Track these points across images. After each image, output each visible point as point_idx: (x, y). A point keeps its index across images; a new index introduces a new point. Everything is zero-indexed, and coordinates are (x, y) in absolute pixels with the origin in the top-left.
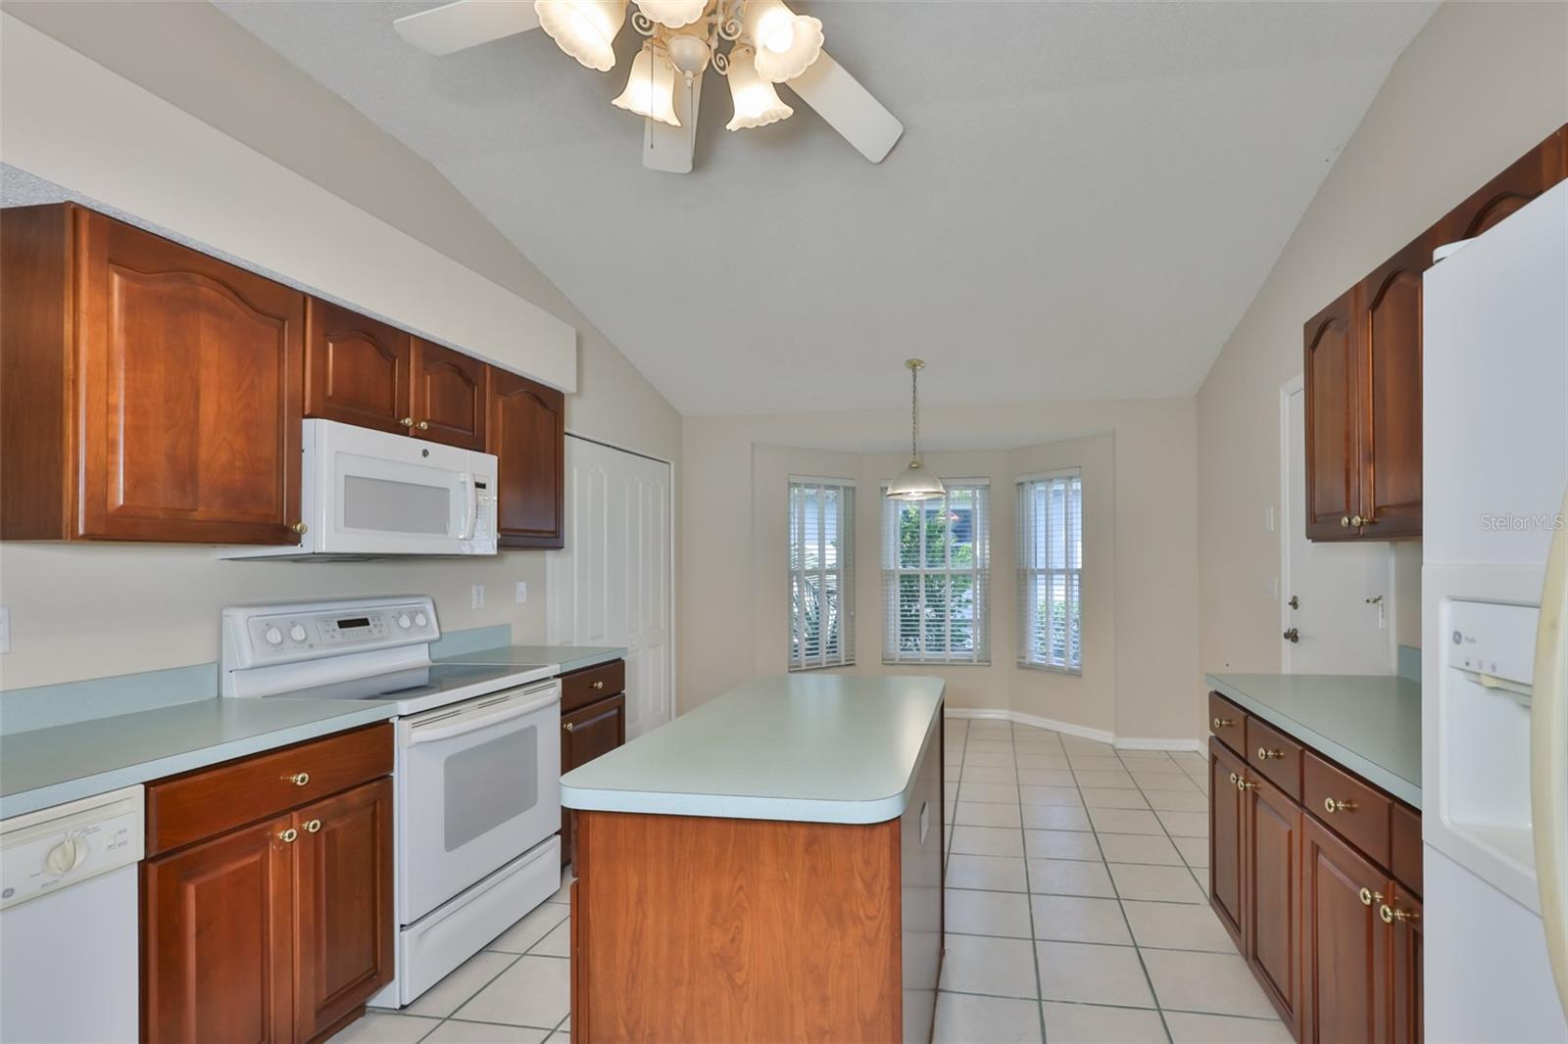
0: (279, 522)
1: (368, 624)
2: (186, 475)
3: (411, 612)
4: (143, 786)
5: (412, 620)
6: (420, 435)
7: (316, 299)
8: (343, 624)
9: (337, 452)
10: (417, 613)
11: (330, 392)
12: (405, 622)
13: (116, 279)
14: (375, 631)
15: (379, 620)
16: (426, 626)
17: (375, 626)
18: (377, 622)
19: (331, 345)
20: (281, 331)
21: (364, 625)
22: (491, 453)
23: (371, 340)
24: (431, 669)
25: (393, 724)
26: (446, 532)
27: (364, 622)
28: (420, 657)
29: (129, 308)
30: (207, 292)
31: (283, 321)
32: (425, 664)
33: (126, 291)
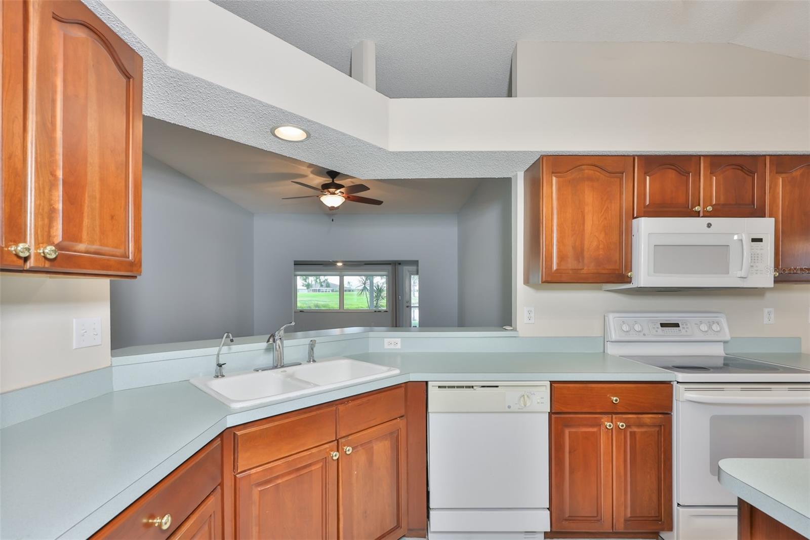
0: (621, 272)
1: (679, 327)
2: (579, 254)
3: (709, 322)
4: (549, 382)
5: (710, 327)
6: (707, 215)
7: (640, 157)
8: (663, 325)
9: (649, 234)
10: (713, 323)
11: (648, 203)
12: (704, 327)
13: (554, 179)
14: (683, 331)
15: (686, 325)
16: (721, 330)
17: (684, 328)
18: (684, 326)
19: (648, 178)
20: (621, 179)
21: (677, 327)
22: (770, 217)
23: (674, 167)
24: (725, 359)
25: (672, 385)
26: (728, 273)
27: (677, 325)
28: (718, 351)
29: (559, 189)
30: (588, 172)
31: (623, 173)
32: (722, 355)
33: (558, 183)
